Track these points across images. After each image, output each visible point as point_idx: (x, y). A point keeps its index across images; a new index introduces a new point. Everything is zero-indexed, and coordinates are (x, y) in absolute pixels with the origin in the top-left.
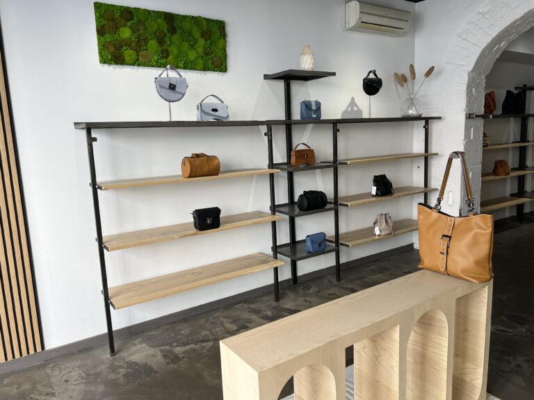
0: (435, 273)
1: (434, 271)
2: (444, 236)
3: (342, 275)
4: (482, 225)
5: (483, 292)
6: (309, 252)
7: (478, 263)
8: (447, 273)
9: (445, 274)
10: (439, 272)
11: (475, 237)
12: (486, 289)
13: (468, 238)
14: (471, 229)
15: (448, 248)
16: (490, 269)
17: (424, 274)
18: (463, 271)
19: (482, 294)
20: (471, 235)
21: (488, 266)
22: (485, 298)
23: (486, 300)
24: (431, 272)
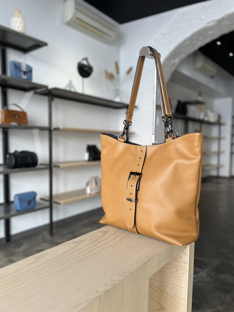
0: (121, 231)
1: (120, 228)
2: (132, 173)
3: (54, 231)
4: (186, 152)
5: (182, 255)
6: (18, 211)
7: (180, 213)
8: (136, 230)
9: (134, 233)
10: (126, 229)
11: (176, 172)
12: (188, 252)
13: (166, 175)
14: (169, 160)
15: (137, 190)
16: (197, 222)
17: (104, 233)
18: (159, 227)
19: (181, 257)
20: (170, 169)
21: (195, 218)
22: (186, 263)
23: (188, 266)
24: (116, 229)
